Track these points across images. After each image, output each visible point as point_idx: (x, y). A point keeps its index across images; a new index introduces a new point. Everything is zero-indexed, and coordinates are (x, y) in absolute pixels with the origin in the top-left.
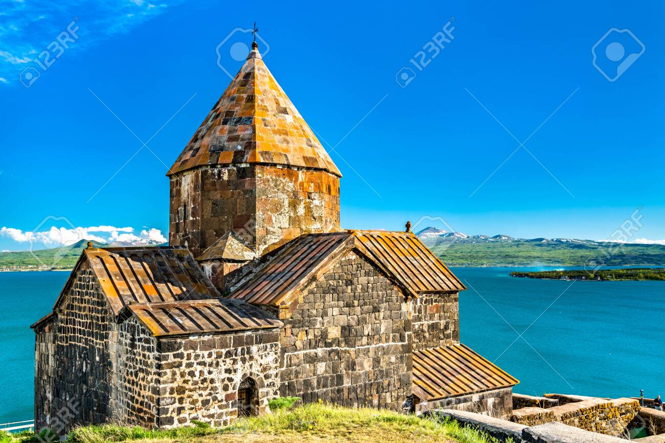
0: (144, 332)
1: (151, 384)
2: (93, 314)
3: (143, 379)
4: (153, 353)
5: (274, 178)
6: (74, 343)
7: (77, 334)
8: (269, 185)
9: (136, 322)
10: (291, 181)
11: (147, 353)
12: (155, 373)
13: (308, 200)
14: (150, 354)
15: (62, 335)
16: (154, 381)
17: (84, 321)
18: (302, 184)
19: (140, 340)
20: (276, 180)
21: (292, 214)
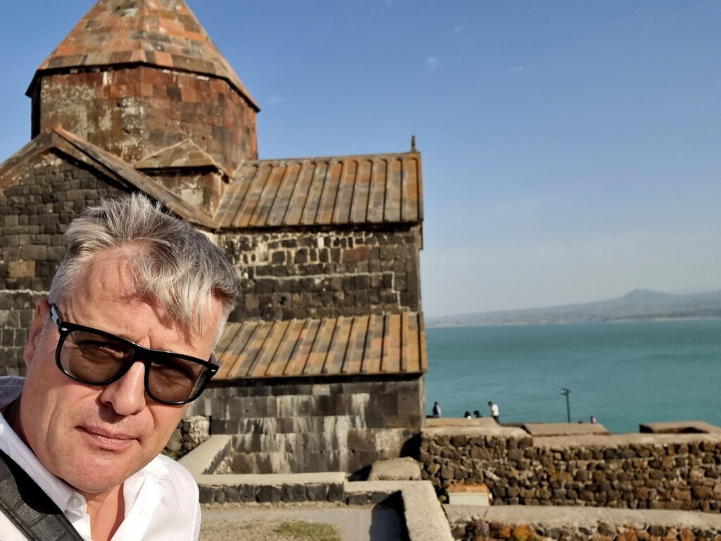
5: (67, 86)
8: (59, 98)
10: (91, 86)
13: (117, 109)
18: (108, 89)
20: (69, 90)
21: (92, 130)
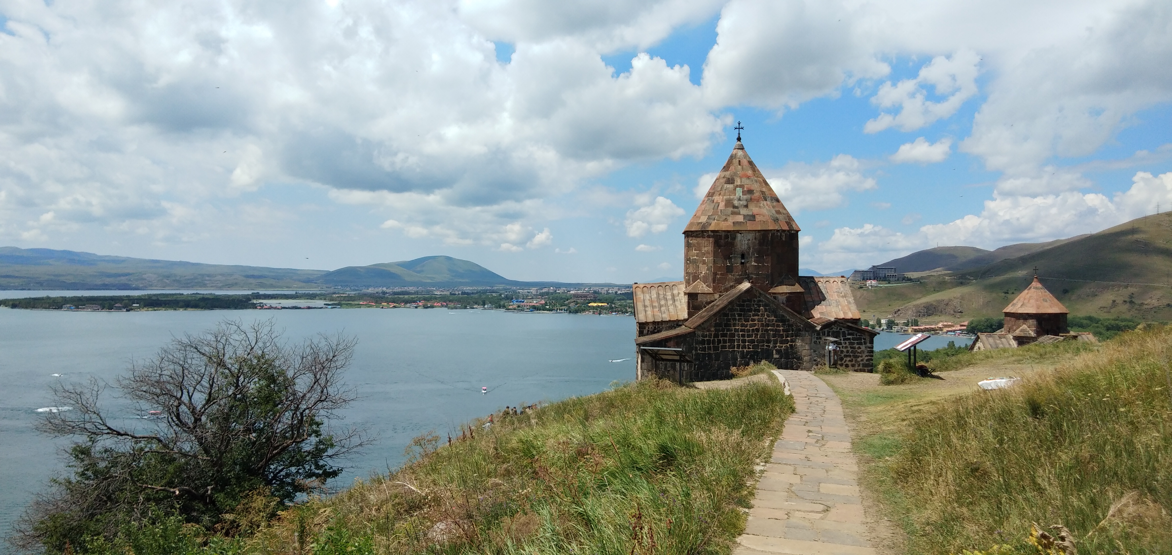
0: (849, 334)
1: (861, 363)
2: (769, 328)
3: (851, 361)
4: (864, 345)
6: (731, 350)
7: (736, 344)
9: (841, 329)
11: (857, 346)
12: (866, 356)
14: (861, 346)
15: (706, 346)
16: (865, 360)
17: (751, 333)
19: (849, 339)
